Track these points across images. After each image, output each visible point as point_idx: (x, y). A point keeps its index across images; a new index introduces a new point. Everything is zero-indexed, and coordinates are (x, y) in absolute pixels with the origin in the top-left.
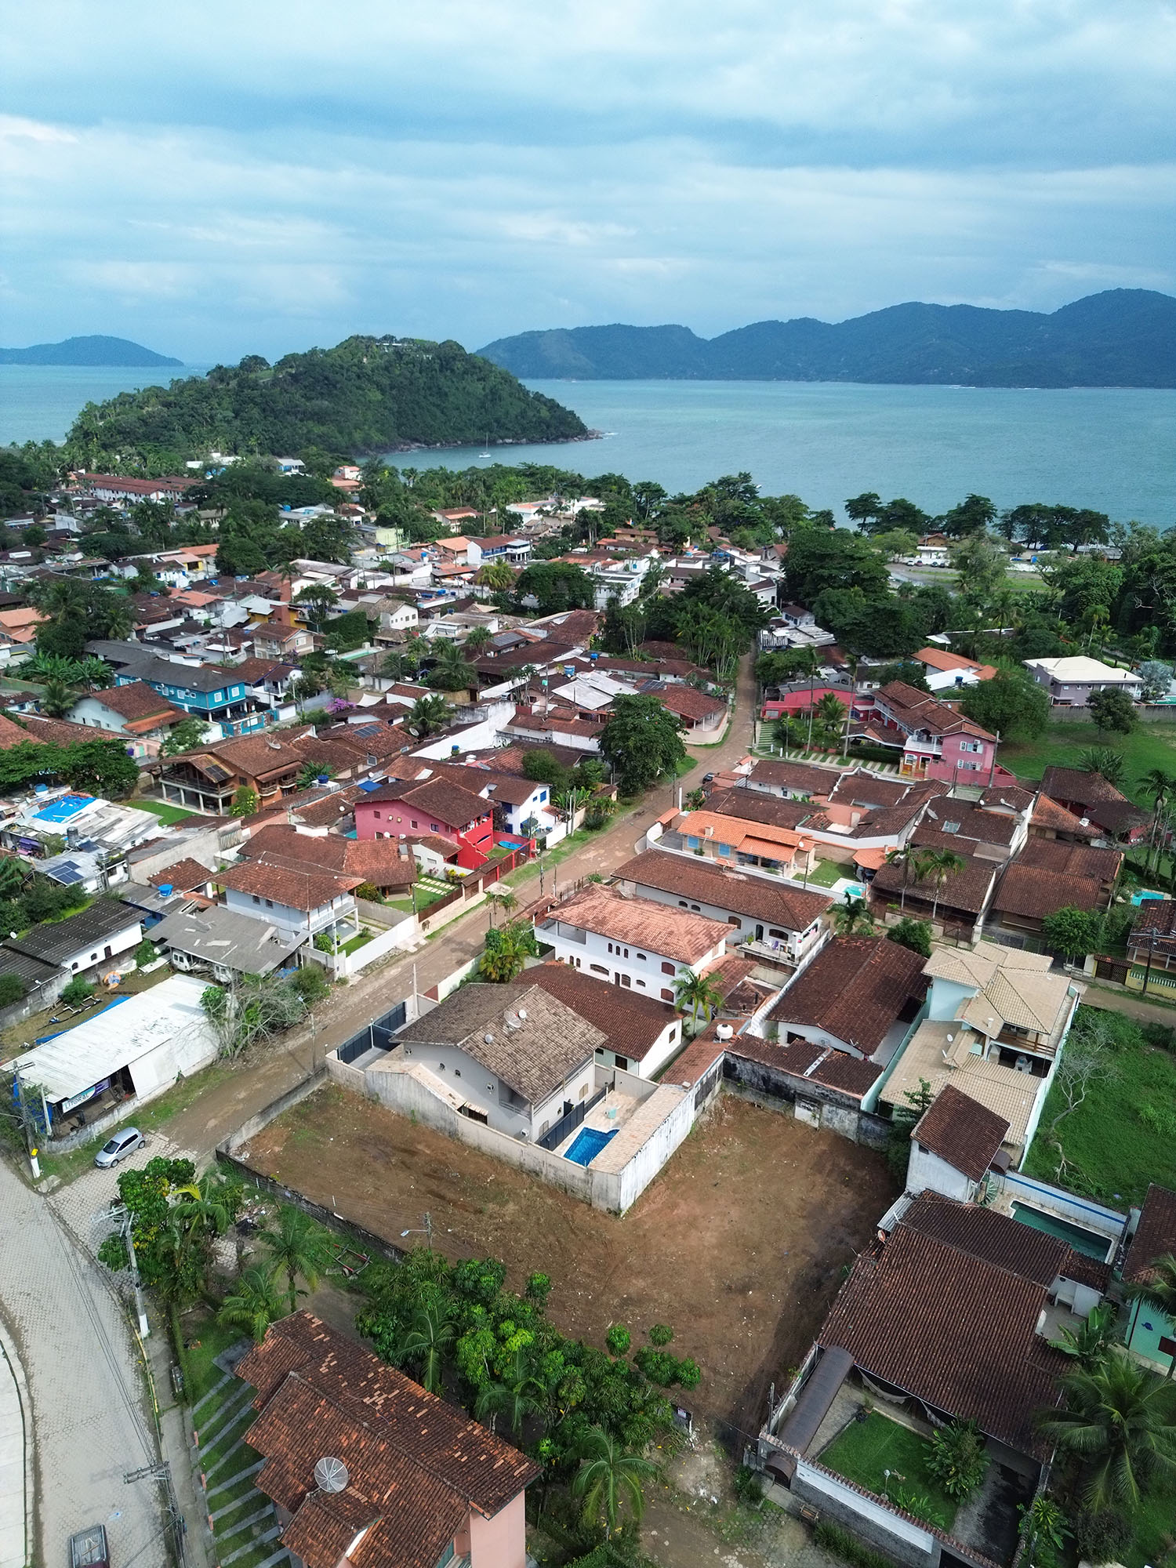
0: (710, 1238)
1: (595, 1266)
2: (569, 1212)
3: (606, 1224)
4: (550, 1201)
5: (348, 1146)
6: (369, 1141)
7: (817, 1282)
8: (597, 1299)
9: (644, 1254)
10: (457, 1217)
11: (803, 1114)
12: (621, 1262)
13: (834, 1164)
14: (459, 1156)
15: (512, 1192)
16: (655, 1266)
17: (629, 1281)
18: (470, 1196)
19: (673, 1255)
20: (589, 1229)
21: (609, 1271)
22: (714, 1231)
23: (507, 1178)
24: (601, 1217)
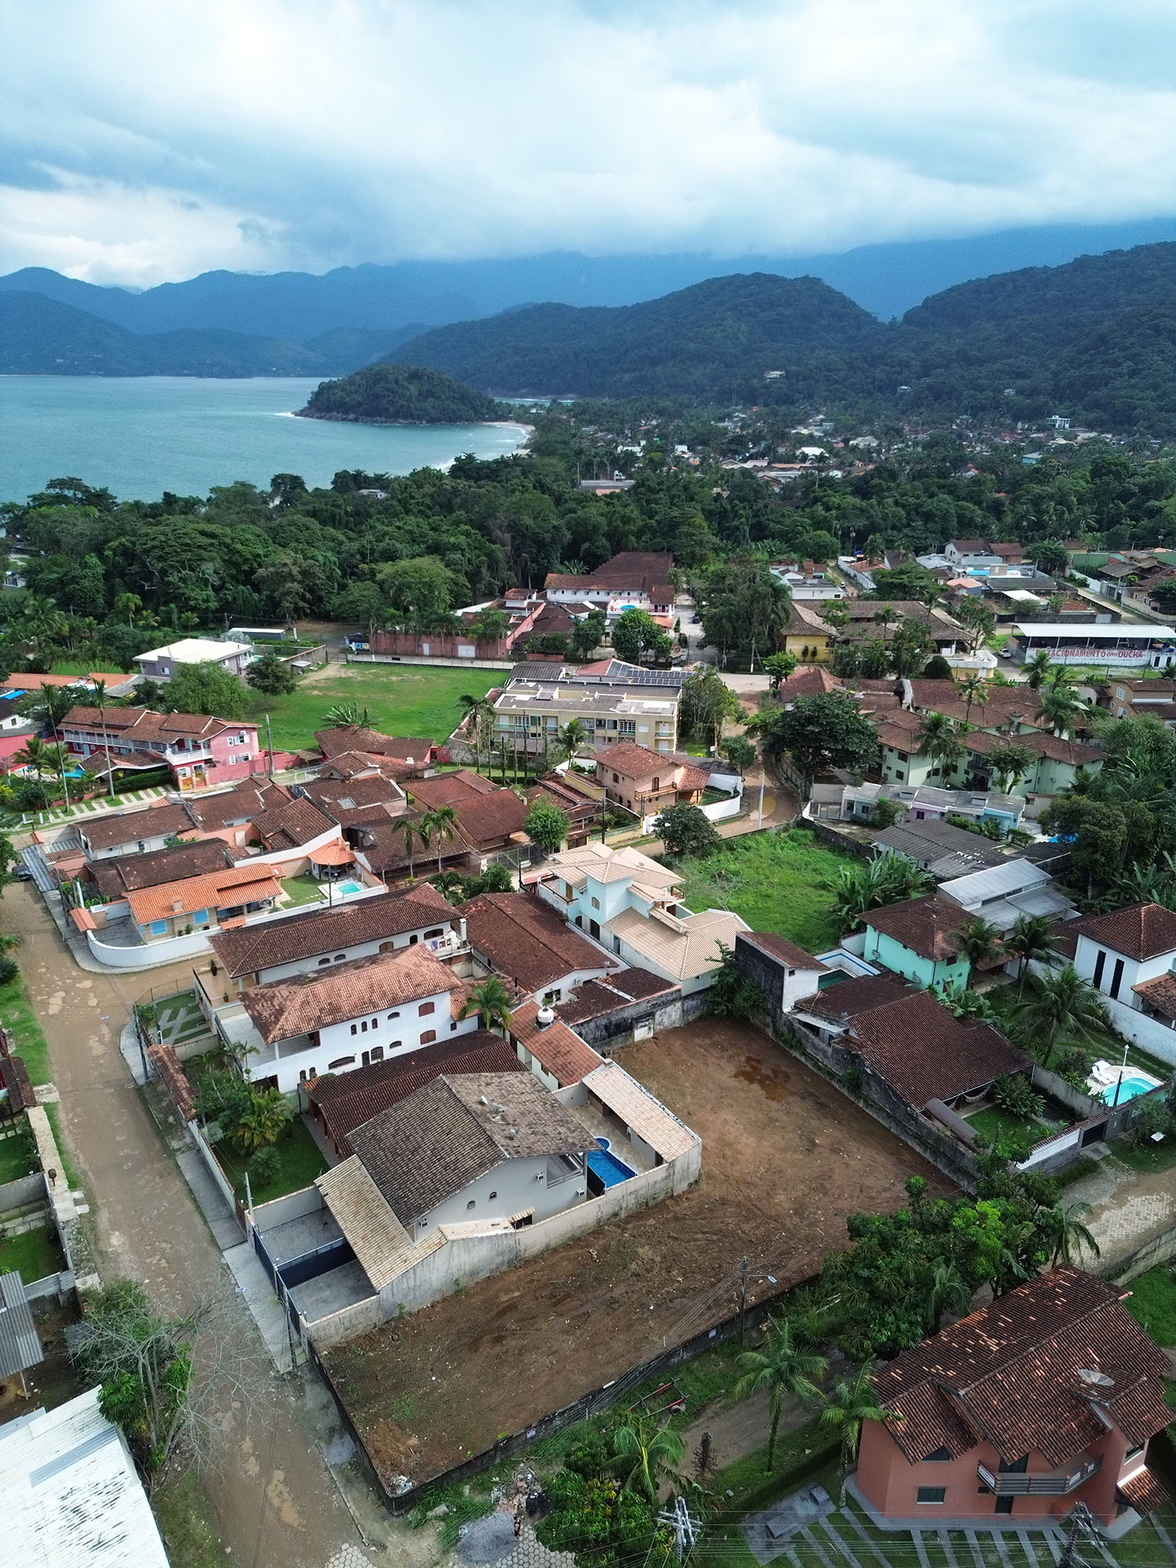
0: (748, 1140)
1: (747, 1220)
2: (672, 1214)
3: (701, 1195)
4: (652, 1222)
5: (459, 1365)
6: (461, 1342)
7: (821, 1106)
8: (787, 1230)
9: (749, 1184)
10: (635, 1296)
11: (641, 1034)
12: (750, 1200)
13: (700, 1046)
14: (543, 1270)
15: (623, 1244)
16: (765, 1182)
17: (776, 1204)
18: (610, 1277)
19: (758, 1167)
20: (701, 1208)
21: (758, 1212)
22: (742, 1135)
23: (601, 1242)
24: (690, 1197)
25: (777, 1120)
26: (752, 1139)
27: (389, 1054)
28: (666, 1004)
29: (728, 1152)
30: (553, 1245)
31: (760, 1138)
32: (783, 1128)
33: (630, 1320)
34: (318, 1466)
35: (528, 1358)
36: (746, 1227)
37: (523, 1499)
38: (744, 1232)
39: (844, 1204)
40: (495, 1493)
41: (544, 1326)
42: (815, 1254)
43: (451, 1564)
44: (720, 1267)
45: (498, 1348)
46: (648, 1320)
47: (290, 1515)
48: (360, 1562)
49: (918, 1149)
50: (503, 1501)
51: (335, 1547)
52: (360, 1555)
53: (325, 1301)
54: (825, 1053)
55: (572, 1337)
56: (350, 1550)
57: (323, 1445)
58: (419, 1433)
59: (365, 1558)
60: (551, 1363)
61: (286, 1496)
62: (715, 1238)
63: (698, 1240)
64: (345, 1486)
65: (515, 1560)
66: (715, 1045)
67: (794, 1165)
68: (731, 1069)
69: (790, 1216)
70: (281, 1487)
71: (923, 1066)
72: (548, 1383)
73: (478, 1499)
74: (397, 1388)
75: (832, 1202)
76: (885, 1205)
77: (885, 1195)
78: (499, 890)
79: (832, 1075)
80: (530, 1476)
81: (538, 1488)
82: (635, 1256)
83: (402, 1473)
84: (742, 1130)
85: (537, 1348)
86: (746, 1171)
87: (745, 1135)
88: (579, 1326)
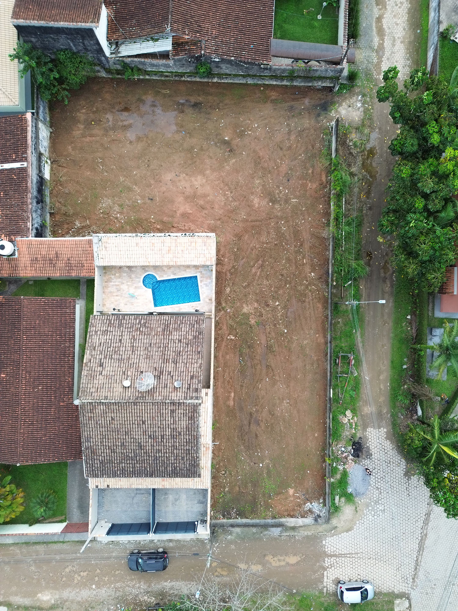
0: (198, 181)
1: (259, 233)
2: (228, 274)
3: (225, 246)
4: (228, 290)
5: (260, 448)
7: (196, 105)
8: (281, 218)
9: (234, 211)
10: (273, 334)
11: (47, 172)
12: (247, 221)
14: (224, 371)
15: (234, 316)
16: (239, 200)
17: (259, 208)
18: (252, 339)
19: (225, 195)
20: (235, 254)
21: (258, 223)
22: (191, 182)
23: (225, 327)
24: (221, 253)
25: (192, 148)
26: (199, 177)
29: (201, 202)
31: (202, 172)
32: (202, 149)
33: (286, 347)
34: (276, 539)
35: (278, 411)
36: (264, 238)
37: (351, 457)
38: (267, 243)
39: (284, 168)
40: (341, 468)
41: (263, 393)
42: (306, 217)
43: (360, 502)
44: (282, 275)
46: (292, 338)
47: (293, 560)
48: (335, 539)
49: (275, 83)
50: (346, 466)
51: (322, 547)
52: (332, 538)
54: (167, 66)
55: (279, 383)
56: (327, 541)
58: (288, 486)
59: (335, 536)
60: (287, 403)
61: (282, 558)
62: (260, 262)
63: (256, 273)
64: (295, 531)
67: (237, 171)
69: (273, 208)
70: (275, 559)
72: (298, 411)
73: (338, 476)
75: (278, 174)
76: (299, 145)
77: (293, 137)
79: (182, 75)
80: (343, 449)
81: (350, 448)
82: (247, 316)
83: (305, 504)
84: (187, 178)
85: (274, 405)
86: (223, 204)
87: (193, 179)
88: (274, 375)
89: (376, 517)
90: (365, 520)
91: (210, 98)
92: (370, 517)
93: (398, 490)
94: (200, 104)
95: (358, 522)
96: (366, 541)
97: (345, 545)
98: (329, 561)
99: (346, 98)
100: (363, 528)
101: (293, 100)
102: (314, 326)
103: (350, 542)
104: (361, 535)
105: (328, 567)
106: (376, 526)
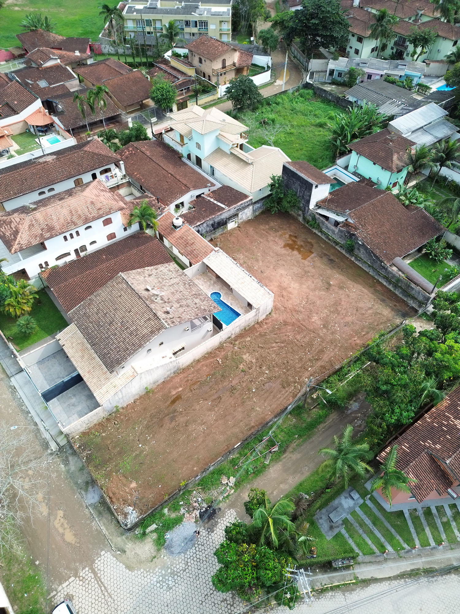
0: (294, 285)
1: (299, 333)
2: (258, 333)
3: (273, 320)
4: (249, 339)
5: (154, 435)
6: (153, 422)
7: (331, 261)
8: (321, 337)
9: (297, 312)
10: (244, 384)
11: (231, 226)
12: (299, 321)
13: (264, 230)
14: (193, 373)
15: (234, 353)
16: (306, 310)
17: (313, 322)
18: (230, 374)
19: (302, 301)
20: (274, 328)
21: (304, 328)
22: (291, 282)
23: (223, 353)
24: (267, 321)
25: (309, 272)
26: (297, 284)
27: (91, 249)
28: (244, 208)
29: (285, 294)
30: (197, 358)
31: (301, 284)
32: (313, 276)
33: (243, 398)
34: (81, 505)
35: (192, 427)
36: (298, 337)
37: (198, 512)
38: (298, 341)
39: (349, 319)
40: (182, 511)
41: (198, 407)
42: (336, 350)
43: (162, 556)
44: (288, 362)
45: (173, 423)
46: (252, 398)
47: (69, 537)
48: (112, 561)
49: (385, 283)
50: (187, 515)
51: (97, 554)
52: (112, 557)
53: (74, 405)
54: (333, 232)
55: (213, 413)
56: (106, 555)
57: (83, 492)
58: (136, 479)
59: (115, 559)
60: (203, 429)
61: (66, 526)
62: (283, 345)
63: (274, 347)
64: (98, 517)
65: (197, 549)
66: (271, 229)
67: (320, 298)
68: (281, 243)
70: (62, 520)
71: (389, 238)
72: (203, 441)
73: (173, 515)
74: (120, 453)
75: (342, 319)
76: (370, 318)
77: (370, 312)
78: (141, 140)
79: (337, 243)
80: (200, 499)
81: (205, 505)
82: (241, 361)
83: (129, 505)
84: (291, 279)
85: (195, 421)
86: (295, 304)
87: (293, 282)
88: (216, 405)
89: (158, 585)
90: (149, 577)
91: (342, 263)
92: (155, 579)
93: (198, 586)
94: (334, 261)
95: (142, 570)
96: (128, 595)
97: (112, 577)
98: (87, 573)
99: (422, 322)
100: (140, 580)
101: (388, 298)
102: (274, 406)
103: (118, 579)
104: (131, 585)
105: (79, 577)
106: (150, 593)
